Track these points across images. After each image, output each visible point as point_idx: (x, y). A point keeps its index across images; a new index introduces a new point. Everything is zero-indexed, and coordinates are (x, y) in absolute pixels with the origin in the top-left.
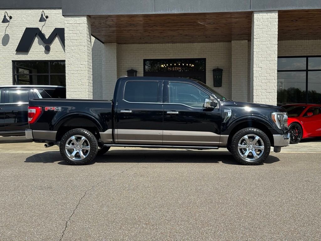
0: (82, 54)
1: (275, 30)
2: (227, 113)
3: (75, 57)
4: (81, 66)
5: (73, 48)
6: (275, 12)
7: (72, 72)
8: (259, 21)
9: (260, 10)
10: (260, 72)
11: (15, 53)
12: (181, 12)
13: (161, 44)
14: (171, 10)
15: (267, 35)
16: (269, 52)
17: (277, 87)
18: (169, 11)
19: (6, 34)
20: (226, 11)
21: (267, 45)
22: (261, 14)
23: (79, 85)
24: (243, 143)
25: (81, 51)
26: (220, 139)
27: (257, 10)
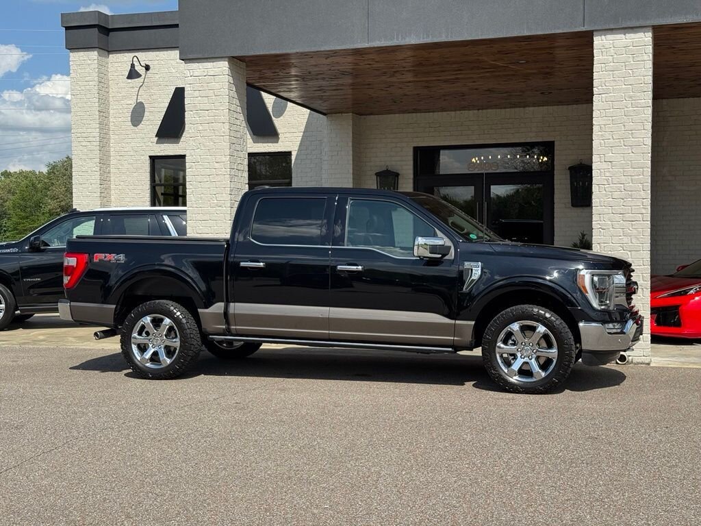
0: (218, 141)
1: (645, 73)
2: (472, 270)
3: (204, 146)
4: (216, 165)
5: (201, 128)
6: (644, 29)
7: (199, 179)
8: (605, 53)
9: (608, 27)
10: (607, 174)
11: (155, 141)
12: (425, 40)
13: (453, 113)
14: (403, 38)
15: (624, 86)
16: (630, 125)
17: (649, 207)
18: (398, 40)
19: (138, 101)
20: (527, 34)
21: (626, 109)
22: (610, 37)
23: (212, 205)
24: (510, 342)
25: (217, 133)
26: (454, 330)
27: (600, 28)
